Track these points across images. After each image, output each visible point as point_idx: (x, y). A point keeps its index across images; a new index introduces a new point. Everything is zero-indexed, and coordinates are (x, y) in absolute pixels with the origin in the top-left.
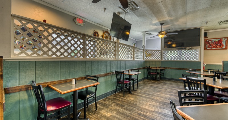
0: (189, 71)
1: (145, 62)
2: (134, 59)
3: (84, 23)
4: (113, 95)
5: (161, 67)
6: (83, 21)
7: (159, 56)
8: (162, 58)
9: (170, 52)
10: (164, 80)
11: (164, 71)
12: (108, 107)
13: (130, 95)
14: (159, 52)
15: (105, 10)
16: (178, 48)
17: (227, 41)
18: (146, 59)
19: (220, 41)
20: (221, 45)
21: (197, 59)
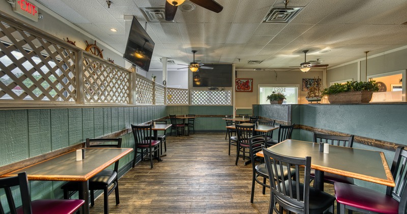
0: (226, 118)
1: (168, 107)
2: (154, 103)
3: (39, 14)
4: (130, 171)
5: (189, 115)
6: (36, 9)
7: (185, 99)
8: (190, 101)
9: (203, 93)
11: (194, 121)
12: (137, 192)
13: (160, 164)
14: (185, 92)
15: (109, 5)
16: (210, 88)
17: (252, 82)
18: (168, 103)
19: (247, 82)
20: (248, 87)
21: (229, 103)
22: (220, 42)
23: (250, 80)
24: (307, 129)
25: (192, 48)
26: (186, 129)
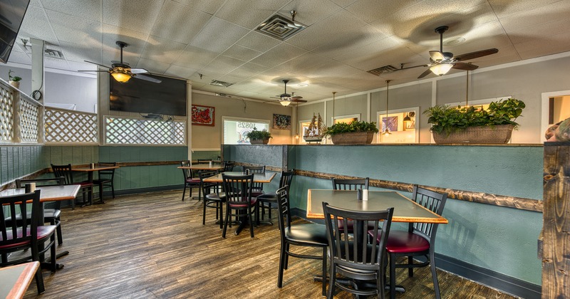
1: (46, 150)
5: (100, 164)
7: (91, 132)
8: (101, 136)
10: (114, 197)
11: (113, 174)
14: (91, 119)
16: (147, 115)
17: (214, 112)
18: (48, 140)
19: (207, 111)
20: (208, 118)
21: (180, 141)
22: (180, 39)
23: (210, 109)
24: (305, 175)
25: (120, 36)
26: (96, 190)
